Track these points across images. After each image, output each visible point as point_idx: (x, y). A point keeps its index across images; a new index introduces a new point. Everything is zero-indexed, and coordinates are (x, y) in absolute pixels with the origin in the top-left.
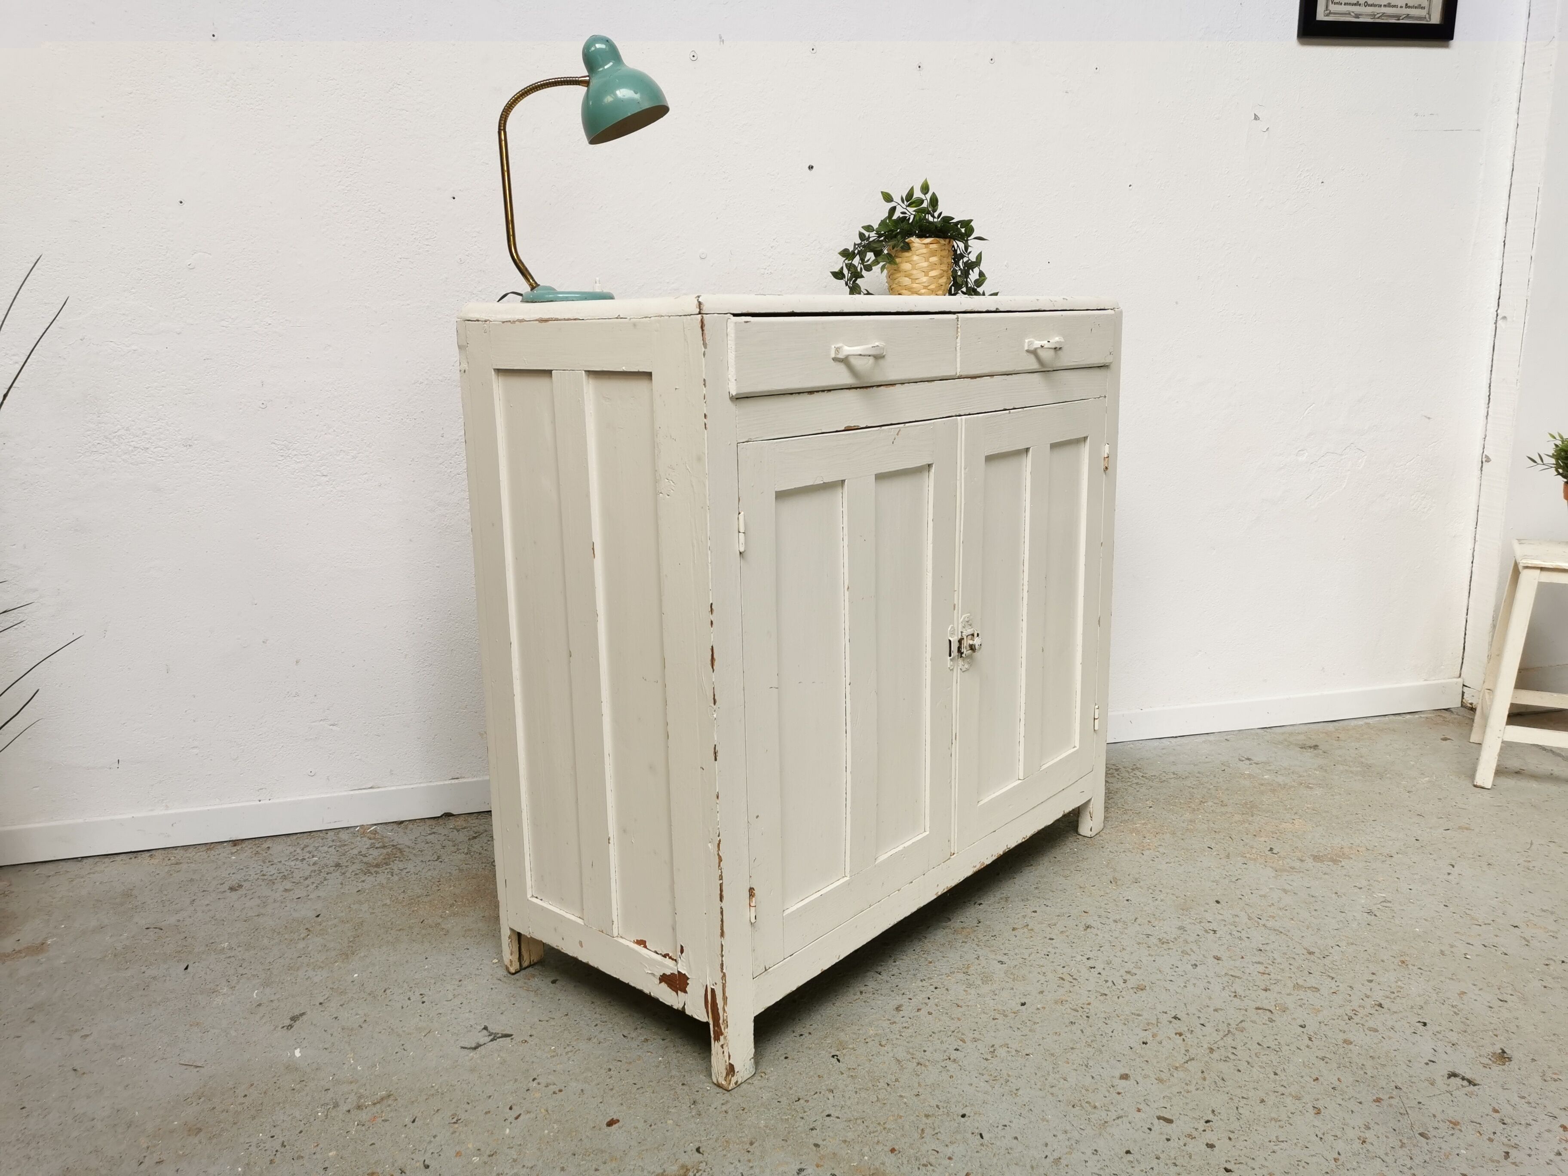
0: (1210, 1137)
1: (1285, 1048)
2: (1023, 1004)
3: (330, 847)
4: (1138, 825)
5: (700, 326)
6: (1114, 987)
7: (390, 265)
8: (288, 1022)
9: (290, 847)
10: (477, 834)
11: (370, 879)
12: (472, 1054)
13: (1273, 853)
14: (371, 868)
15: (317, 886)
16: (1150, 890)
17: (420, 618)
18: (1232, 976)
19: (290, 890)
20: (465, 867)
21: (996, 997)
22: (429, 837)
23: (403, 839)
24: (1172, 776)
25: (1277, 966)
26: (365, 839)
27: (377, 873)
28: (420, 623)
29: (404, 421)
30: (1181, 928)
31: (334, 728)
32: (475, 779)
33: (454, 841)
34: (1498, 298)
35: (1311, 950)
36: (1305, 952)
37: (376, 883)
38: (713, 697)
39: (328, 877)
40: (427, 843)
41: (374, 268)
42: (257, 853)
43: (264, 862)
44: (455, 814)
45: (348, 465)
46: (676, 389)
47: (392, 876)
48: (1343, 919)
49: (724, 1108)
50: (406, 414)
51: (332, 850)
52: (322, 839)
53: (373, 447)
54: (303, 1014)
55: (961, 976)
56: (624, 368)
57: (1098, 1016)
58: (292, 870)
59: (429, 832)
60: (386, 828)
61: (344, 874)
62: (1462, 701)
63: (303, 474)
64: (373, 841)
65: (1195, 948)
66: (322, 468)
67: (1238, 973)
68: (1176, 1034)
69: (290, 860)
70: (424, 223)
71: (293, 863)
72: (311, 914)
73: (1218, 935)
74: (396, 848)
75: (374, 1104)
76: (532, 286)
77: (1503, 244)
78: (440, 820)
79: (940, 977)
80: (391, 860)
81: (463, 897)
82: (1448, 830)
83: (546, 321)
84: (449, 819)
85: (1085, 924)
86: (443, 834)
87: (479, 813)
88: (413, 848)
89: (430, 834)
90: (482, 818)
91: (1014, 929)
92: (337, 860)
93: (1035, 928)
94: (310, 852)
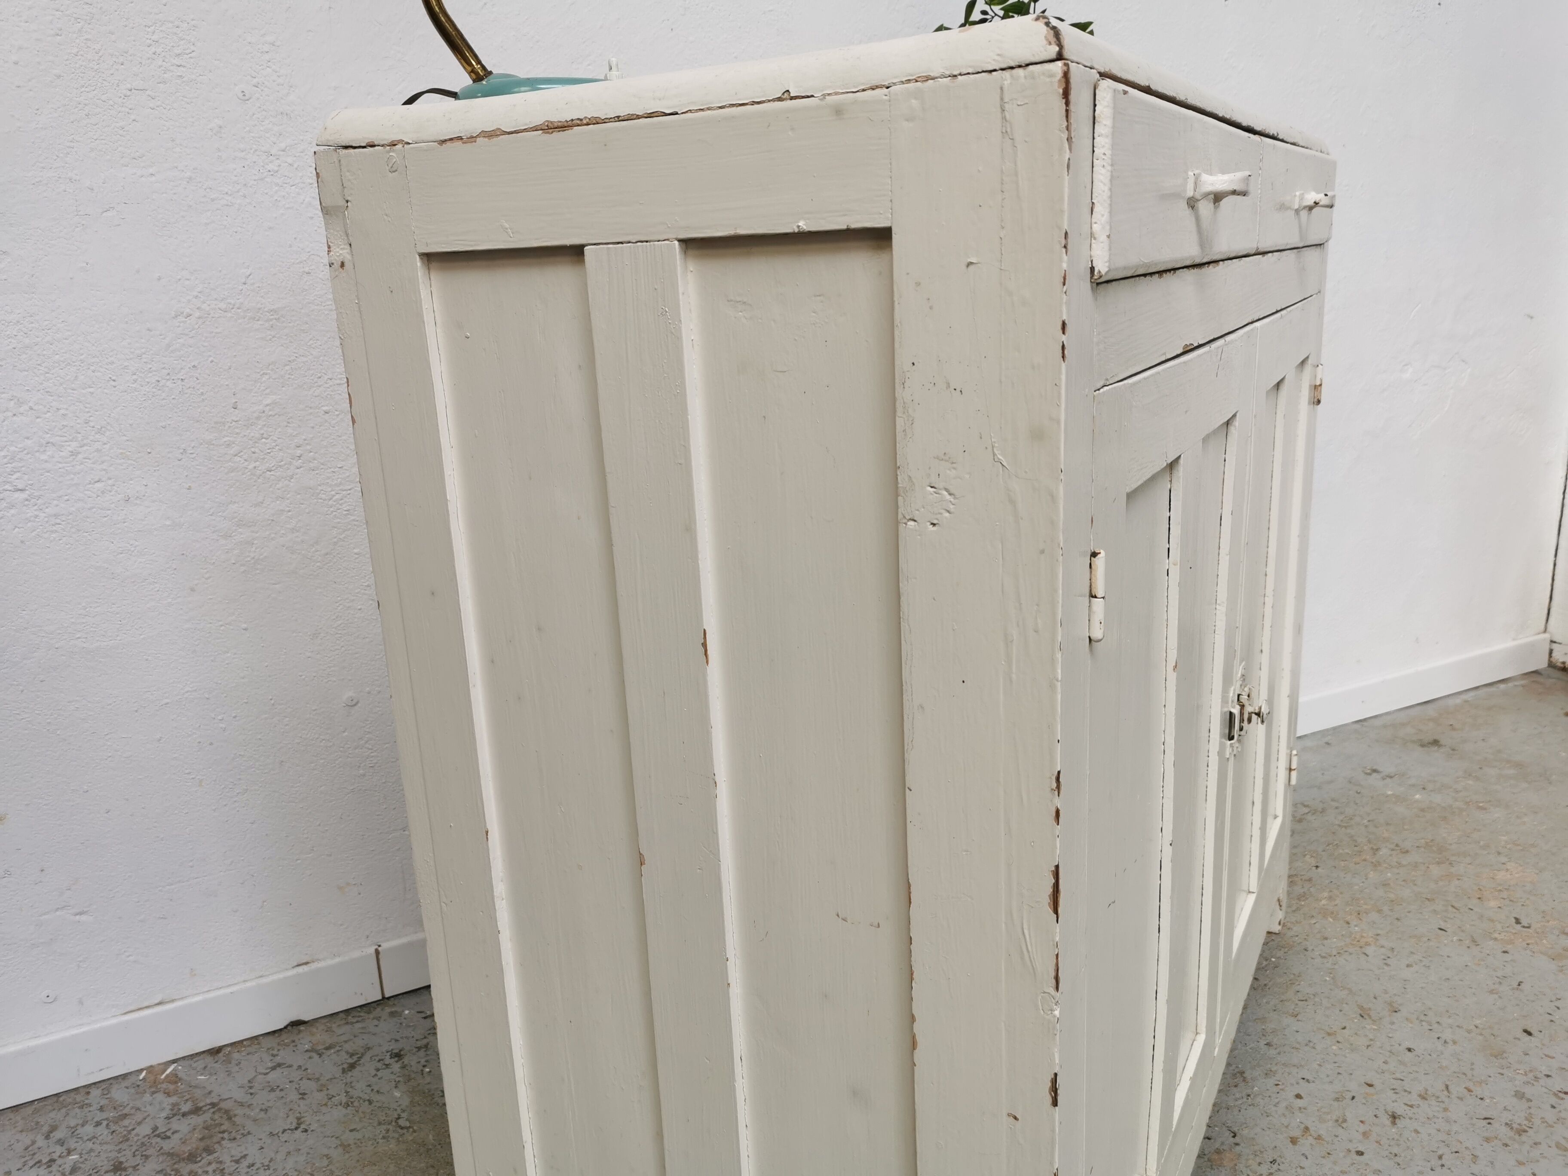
3: (98, 1124)
4: (1324, 902)
5: (1061, 91)
7: (111, 102)
9: (24, 1134)
10: (355, 1058)
13: (1524, 927)
16: (1424, 1023)
17: (220, 717)
20: (350, 1138)
22: (273, 1075)
23: (227, 1088)
24: (1306, 810)
26: (160, 1097)
28: (221, 725)
29: (161, 384)
30: (1520, 1096)
31: (84, 918)
32: (337, 960)
33: (318, 1079)
38: (1053, 974)
40: (272, 1090)
44: (306, 1019)
45: (63, 468)
46: (970, 264)
50: (166, 372)
51: (102, 1130)
52: (81, 1107)
53: (108, 433)
56: (801, 224)
59: (270, 1065)
60: (194, 1065)
62: (1549, 660)
64: (174, 1099)
69: (26, 1167)
70: (170, 25)
71: (32, 1174)
74: (220, 1110)
76: (477, 73)
78: (284, 1036)
80: (215, 1139)
83: (563, 127)
84: (300, 1031)
85: (1386, 1112)
86: (295, 1067)
87: (347, 1012)
88: (249, 1106)
89: (273, 1068)
90: (355, 1020)
91: (1294, 1141)
92: (114, 1155)
93: (1322, 1132)
94: (61, 1142)
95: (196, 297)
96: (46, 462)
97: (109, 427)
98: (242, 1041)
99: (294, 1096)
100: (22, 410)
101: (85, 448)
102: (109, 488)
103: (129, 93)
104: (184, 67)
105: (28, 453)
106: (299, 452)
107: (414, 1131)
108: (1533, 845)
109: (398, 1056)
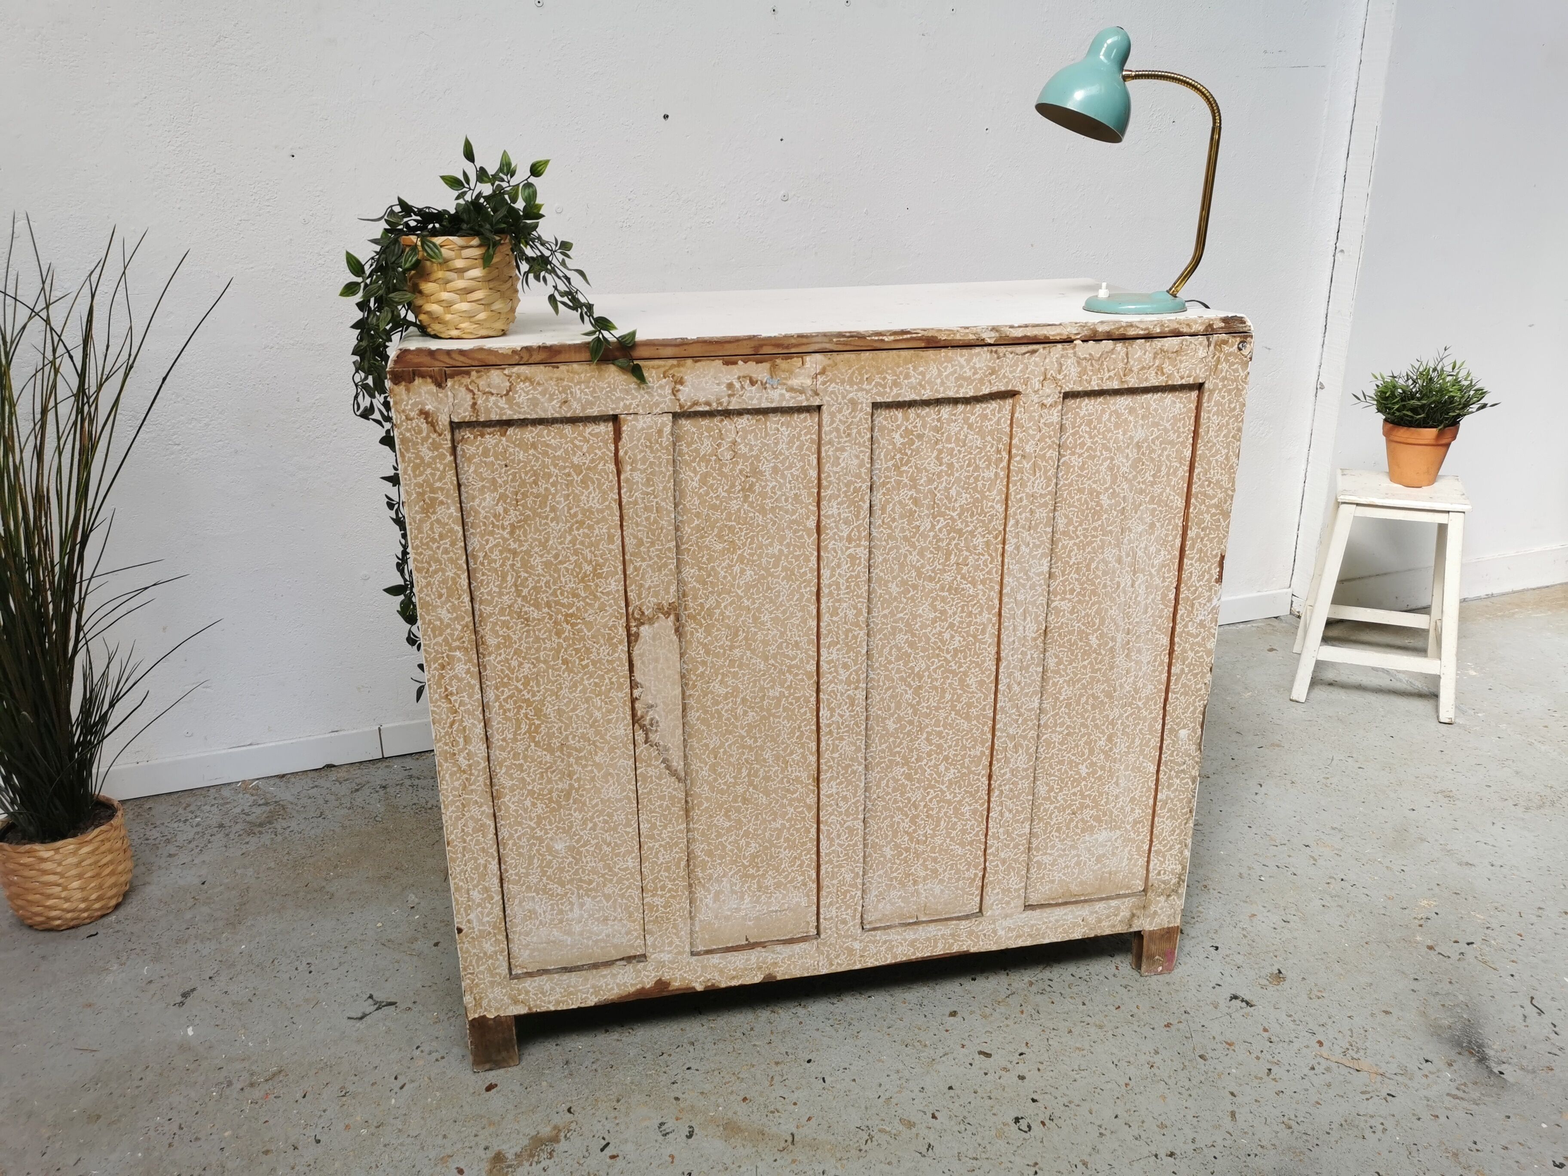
0: (1022, 1069)
1: (1095, 978)
3: (213, 805)
8: (179, 999)
9: (173, 806)
10: (360, 786)
11: (253, 840)
12: (358, 1024)
14: (254, 828)
15: (201, 850)
17: (287, 581)
19: (175, 855)
20: (347, 823)
22: (312, 791)
23: (285, 794)
26: (247, 796)
27: (261, 833)
29: (256, 386)
32: (355, 731)
33: (336, 795)
34: (1337, 231)
37: (260, 845)
39: (212, 839)
40: (310, 798)
41: (213, 231)
42: (139, 815)
43: (146, 825)
44: (336, 765)
45: (201, 433)
47: (276, 836)
49: (594, 1066)
51: (214, 809)
52: (205, 797)
54: (194, 990)
58: (176, 832)
60: (269, 782)
61: (227, 835)
63: (154, 444)
64: (255, 797)
69: (173, 822)
70: (264, 183)
71: (176, 825)
72: (197, 881)
74: (279, 804)
75: (267, 1080)
77: (1344, 178)
78: (322, 772)
80: (274, 818)
81: (346, 857)
82: (1262, 747)
84: (331, 771)
86: (325, 788)
87: (359, 763)
88: (296, 804)
89: (312, 787)
90: (361, 768)
92: (220, 820)
94: (192, 812)
96: (192, 429)
97: (226, 411)
98: (297, 772)
99: (321, 802)
104: (271, 206)
105: (182, 424)
107: (383, 823)
109: (385, 787)
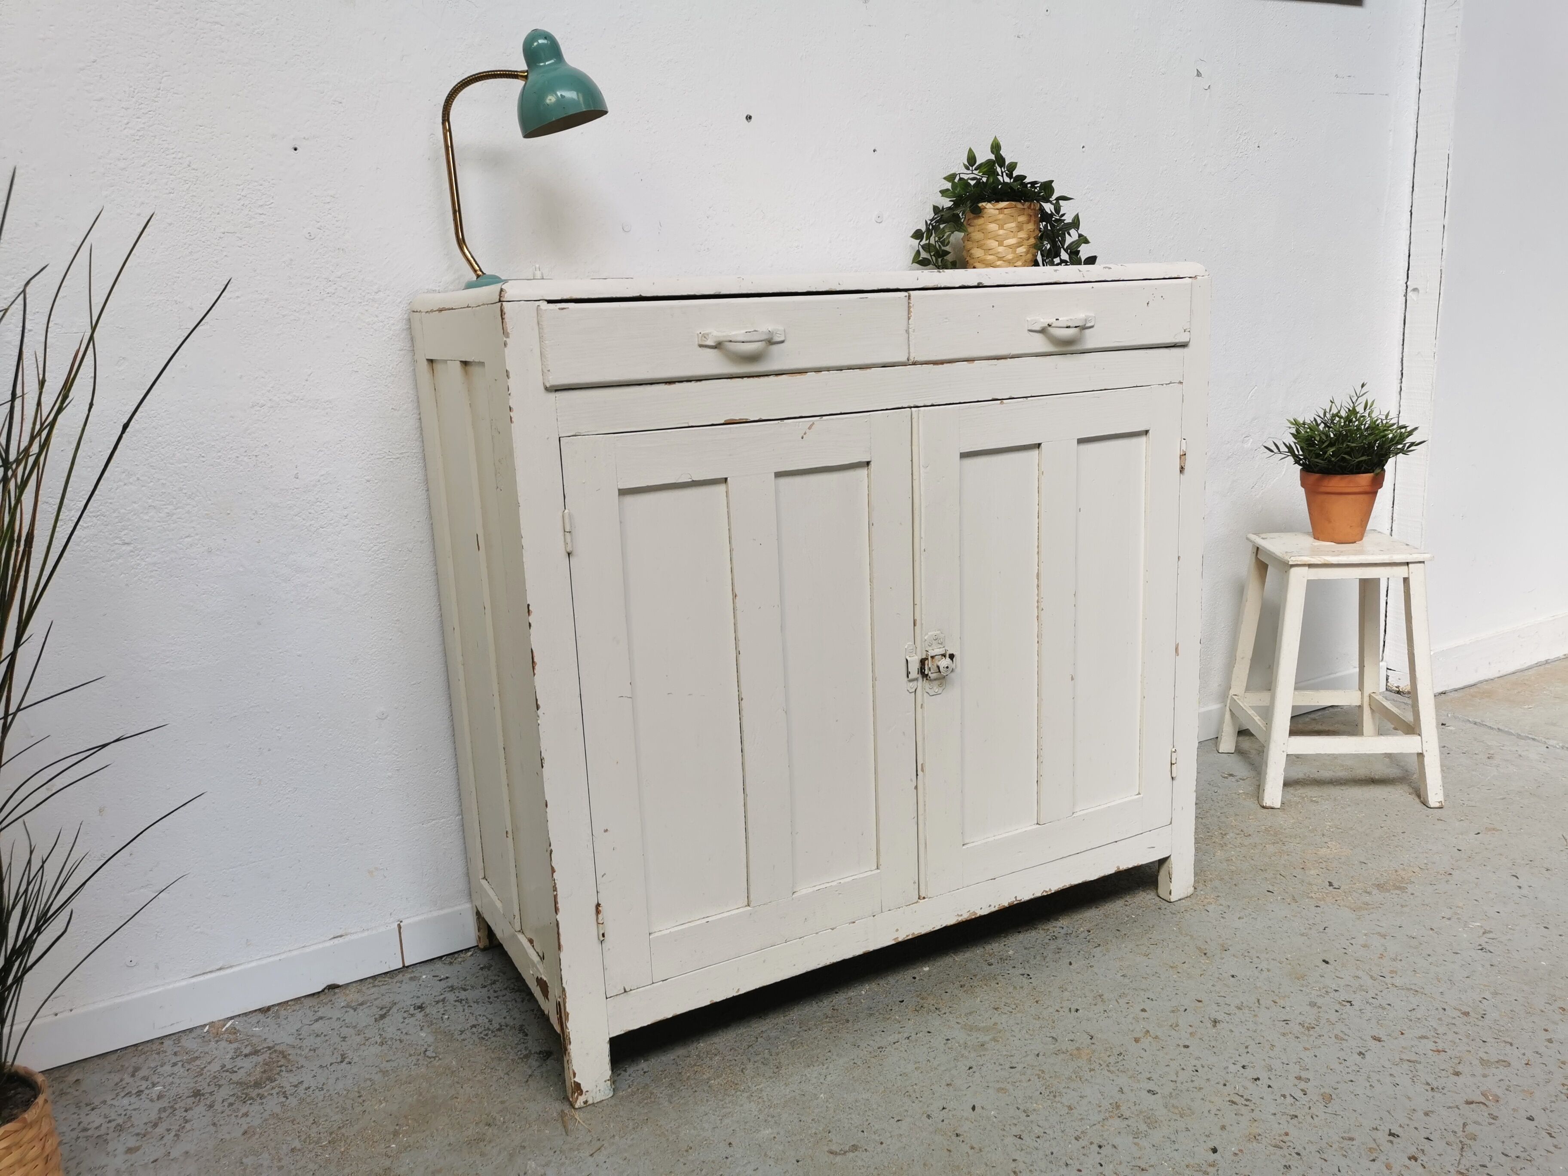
1: (1534, 1154)
2: (1215, 1150)
3: (174, 1064)
6: (1297, 1103)
7: (209, 243)
9: (113, 1075)
10: (385, 1010)
11: (254, 1109)
13: (1335, 888)
14: (249, 1091)
15: (176, 1135)
16: (1246, 958)
18: (1408, 1061)
19: (137, 1149)
20: (386, 1066)
21: (1176, 1146)
22: (317, 1025)
23: (279, 1035)
25: (1444, 1037)
26: (223, 1044)
27: (262, 1097)
29: (240, 459)
30: (1313, 1004)
32: (367, 933)
33: (355, 1027)
34: (1407, 269)
35: (1463, 1010)
36: (1459, 1014)
37: (266, 1115)
39: (189, 1115)
40: (318, 1036)
41: (186, 246)
42: (62, 1094)
43: (79, 1107)
44: (341, 984)
45: (161, 526)
47: (287, 1098)
48: (1464, 963)
51: (178, 1069)
52: (158, 1053)
53: (197, 498)
55: (1116, 1123)
57: (1308, 1150)
58: (129, 1113)
59: (313, 1018)
60: (250, 1020)
61: (211, 1106)
62: (1387, 685)
63: (95, 544)
64: (235, 1045)
65: (1345, 1029)
66: (123, 533)
67: (1413, 1057)
68: (1410, 1159)
69: (119, 1097)
70: (256, 184)
71: (126, 1101)
73: (1356, 1007)
74: (275, 1051)
77: (1410, 213)
78: (322, 997)
79: (1094, 1128)
80: (275, 1072)
81: (405, 1117)
82: (1479, 833)
84: (335, 994)
85: (1210, 1018)
86: (335, 1018)
87: (374, 977)
88: (300, 1047)
89: (317, 1020)
90: (380, 984)
91: (1137, 1040)
92: (192, 1085)
93: (1158, 1034)
94: (146, 1079)
95: (269, 391)
96: (148, 521)
97: (198, 494)
98: (288, 1002)
100: (131, 480)
101: (178, 510)
102: (196, 541)
103: (222, 235)
104: (265, 215)
105: (135, 514)
106: (345, 512)
107: (440, 1059)
108: (1351, 829)
109: (421, 1008)
